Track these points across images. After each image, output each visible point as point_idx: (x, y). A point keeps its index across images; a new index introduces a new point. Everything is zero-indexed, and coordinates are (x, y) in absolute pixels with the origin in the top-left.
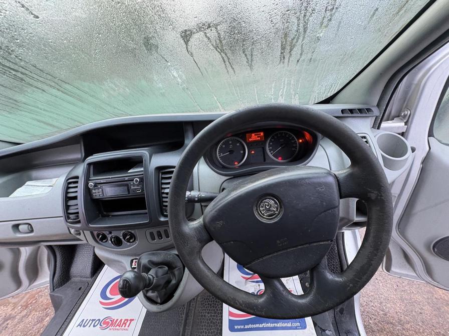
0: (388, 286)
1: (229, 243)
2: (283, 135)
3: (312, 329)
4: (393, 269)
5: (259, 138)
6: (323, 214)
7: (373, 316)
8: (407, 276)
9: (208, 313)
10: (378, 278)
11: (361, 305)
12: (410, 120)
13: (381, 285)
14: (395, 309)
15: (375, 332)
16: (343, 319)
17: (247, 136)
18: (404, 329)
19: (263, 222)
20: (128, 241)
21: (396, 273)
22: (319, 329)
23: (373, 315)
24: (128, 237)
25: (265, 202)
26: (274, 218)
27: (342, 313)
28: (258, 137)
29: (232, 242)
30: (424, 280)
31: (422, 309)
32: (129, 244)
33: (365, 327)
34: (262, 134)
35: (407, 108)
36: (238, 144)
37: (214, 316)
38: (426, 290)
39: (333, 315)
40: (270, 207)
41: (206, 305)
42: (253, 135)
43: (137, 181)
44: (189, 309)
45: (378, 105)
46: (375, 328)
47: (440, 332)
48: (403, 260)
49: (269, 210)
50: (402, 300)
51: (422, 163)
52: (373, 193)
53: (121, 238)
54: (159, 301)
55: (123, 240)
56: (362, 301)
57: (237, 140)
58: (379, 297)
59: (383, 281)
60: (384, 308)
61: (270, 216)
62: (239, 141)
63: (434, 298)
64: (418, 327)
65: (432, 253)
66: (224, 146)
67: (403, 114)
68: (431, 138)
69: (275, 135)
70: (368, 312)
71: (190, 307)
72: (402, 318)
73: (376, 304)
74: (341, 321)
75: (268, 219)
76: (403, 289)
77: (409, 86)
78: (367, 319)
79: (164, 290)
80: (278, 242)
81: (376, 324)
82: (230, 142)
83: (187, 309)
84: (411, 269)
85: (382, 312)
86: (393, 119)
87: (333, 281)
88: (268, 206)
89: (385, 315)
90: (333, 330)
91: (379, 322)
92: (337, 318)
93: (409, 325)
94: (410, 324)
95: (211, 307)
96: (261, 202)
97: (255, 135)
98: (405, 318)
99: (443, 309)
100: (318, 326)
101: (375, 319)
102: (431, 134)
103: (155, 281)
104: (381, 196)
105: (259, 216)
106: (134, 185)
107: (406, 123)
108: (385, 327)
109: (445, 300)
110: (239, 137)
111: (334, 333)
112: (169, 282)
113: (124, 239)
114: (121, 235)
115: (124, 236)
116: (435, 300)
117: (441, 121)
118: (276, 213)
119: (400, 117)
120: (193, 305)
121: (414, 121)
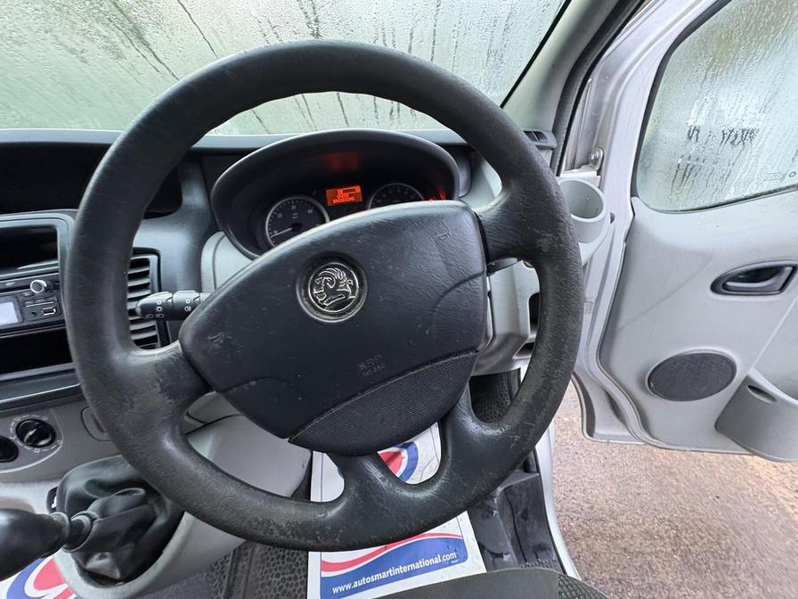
0: (593, 460)
1: (245, 387)
2: (399, 191)
3: (477, 558)
4: (598, 430)
5: (353, 199)
6: (453, 292)
7: (575, 514)
8: (616, 437)
9: (278, 575)
10: (579, 452)
11: (557, 500)
12: (603, 167)
13: (583, 461)
14: (604, 495)
15: (579, 539)
16: (529, 530)
17: (328, 195)
18: (618, 525)
19: (321, 323)
20: (34, 442)
21: (602, 436)
22: (489, 555)
23: (575, 512)
24: (31, 433)
25: (323, 276)
26: (349, 310)
27: (526, 519)
28: (350, 196)
29: (253, 383)
30: (640, 440)
31: (639, 487)
32: (37, 451)
33: (564, 535)
34: (358, 189)
35: (599, 146)
36: (310, 211)
37: (290, 579)
38: (642, 458)
39: (512, 526)
40: (337, 286)
41: (272, 559)
42: (340, 191)
43: (39, 286)
44: (234, 578)
45: (555, 131)
46: (579, 534)
47: (664, 518)
48: (611, 413)
49: (333, 292)
50: (612, 478)
51: (626, 240)
52: (545, 237)
53: (14, 438)
54: (117, 574)
55: (19, 443)
56: (557, 494)
57: (308, 203)
58: (582, 482)
59: (585, 455)
60: (590, 497)
61: (338, 306)
62: (312, 205)
63: (653, 468)
64: (636, 517)
65: (647, 392)
66: (280, 216)
67: (593, 157)
68: (635, 198)
69: (383, 190)
70: (567, 510)
71: (236, 573)
72: (615, 508)
73: (578, 494)
74: (526, 532)
75: (333, 315)
76: (613, 462)
77: (598, 108)
78: (566, 522)
79: (131, 545)
80: (362, 366)
81: (580, 526)
82: (294, 207)
83: (229, 578)
84: (622, 425)
85: (587, 505)
86: (579, 167)
87: (483, 437)
88: (332, 283)
89: (592, 508)
90: (511, 551)
91: (583, 522)
92: (519, 529)
93: (624, 517)
94: (626, 514)
95: (283, 563)
96: (316, 277)
97: (344, 192)
98: (618, 507)
99: (666, 482)
100: (488, 551)
101: (578, 519)
102: (633, 193)
103: (95, 527)
104: (560, 241)
105: (312, 310)
106: (33, 297)
107: (599, 173)
108: (593, 528)
109: (667, 467)
110: (310, 196)
111: (515, 557)
112: (146, 523)
113: (22, 440)
114: (12, 430)
115: (21, 431)
116: (654, 470)
117: (646, 170)
118: (351, 300)
119: (591, 164)
120: (244, 567)
121: (610, 168)
